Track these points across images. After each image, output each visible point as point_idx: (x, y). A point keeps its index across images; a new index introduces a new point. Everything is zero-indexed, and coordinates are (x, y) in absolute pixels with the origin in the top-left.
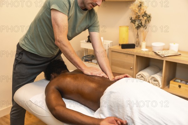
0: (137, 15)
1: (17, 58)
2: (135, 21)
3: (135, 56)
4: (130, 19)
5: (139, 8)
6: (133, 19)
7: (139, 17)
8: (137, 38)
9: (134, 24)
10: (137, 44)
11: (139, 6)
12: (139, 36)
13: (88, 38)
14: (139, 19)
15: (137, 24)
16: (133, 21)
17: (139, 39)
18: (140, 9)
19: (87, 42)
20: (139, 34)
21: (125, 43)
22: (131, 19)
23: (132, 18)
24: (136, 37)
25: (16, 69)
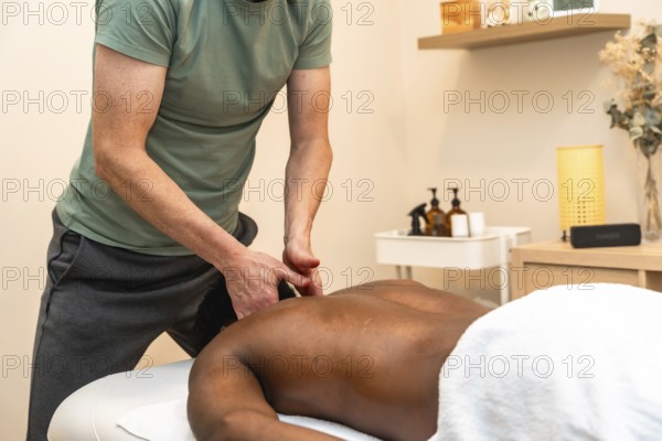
0: (641, 85)
1: (54, 262)
2: (631, 117)
3: (642, 277)
4: (609, 112)
5: (646, 50)
6: (622, 108)
7: (652, 97)
8: (649, 195)
9: (627, 127)
10: (648, 227)
11: (643, 43)
12: (658, 186)
13: (410, 219)
14: (648, 106)
15: (643, 127)
16: (620, 119)
17: (657, 204)
18: (651, 54)
20: (656, 177)
21: (591, 221)
22: (612, 110)
23: (614, 106)
24: (644, 192)
25: (52, 307)
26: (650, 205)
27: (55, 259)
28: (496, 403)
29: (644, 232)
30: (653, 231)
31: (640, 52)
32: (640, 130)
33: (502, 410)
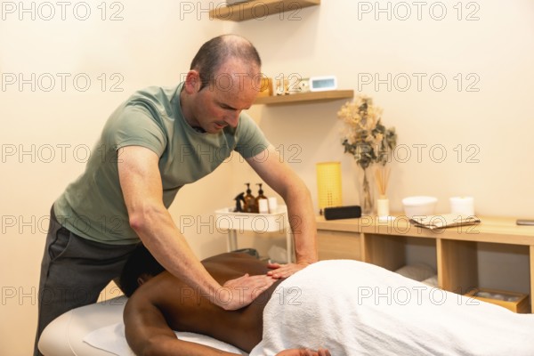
0: (360, 130)
1: (53, 246)
2: (355, 148)
3: (362, 236)
4: (344, 144)
5: (362, 112)
6: (350, 142)
7: (366, 137)
8: (365, 190)
9: (353, 153)
10: (365, 207)
11: (361, 109)
12: (370, 185)
14: (364, 142)
15: (361, 154)
16: (350, 148)
17: (369, 194)
18: (365, 114)
19: (235, 211)
20: (369, 180)
21: (335, 205)
22: (345, 143)
23: (346, 141)
24: (362, 188)
25: (50, 275)
26: (366, 195)
27: (53, 243)
28: (292, 326)
29: (363, 209)
30: (368, 209)
31: (359, 113)
32: (360, 156)
33: (295, 330)
